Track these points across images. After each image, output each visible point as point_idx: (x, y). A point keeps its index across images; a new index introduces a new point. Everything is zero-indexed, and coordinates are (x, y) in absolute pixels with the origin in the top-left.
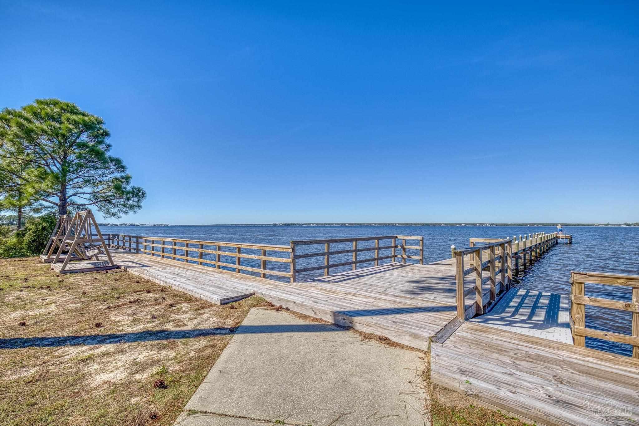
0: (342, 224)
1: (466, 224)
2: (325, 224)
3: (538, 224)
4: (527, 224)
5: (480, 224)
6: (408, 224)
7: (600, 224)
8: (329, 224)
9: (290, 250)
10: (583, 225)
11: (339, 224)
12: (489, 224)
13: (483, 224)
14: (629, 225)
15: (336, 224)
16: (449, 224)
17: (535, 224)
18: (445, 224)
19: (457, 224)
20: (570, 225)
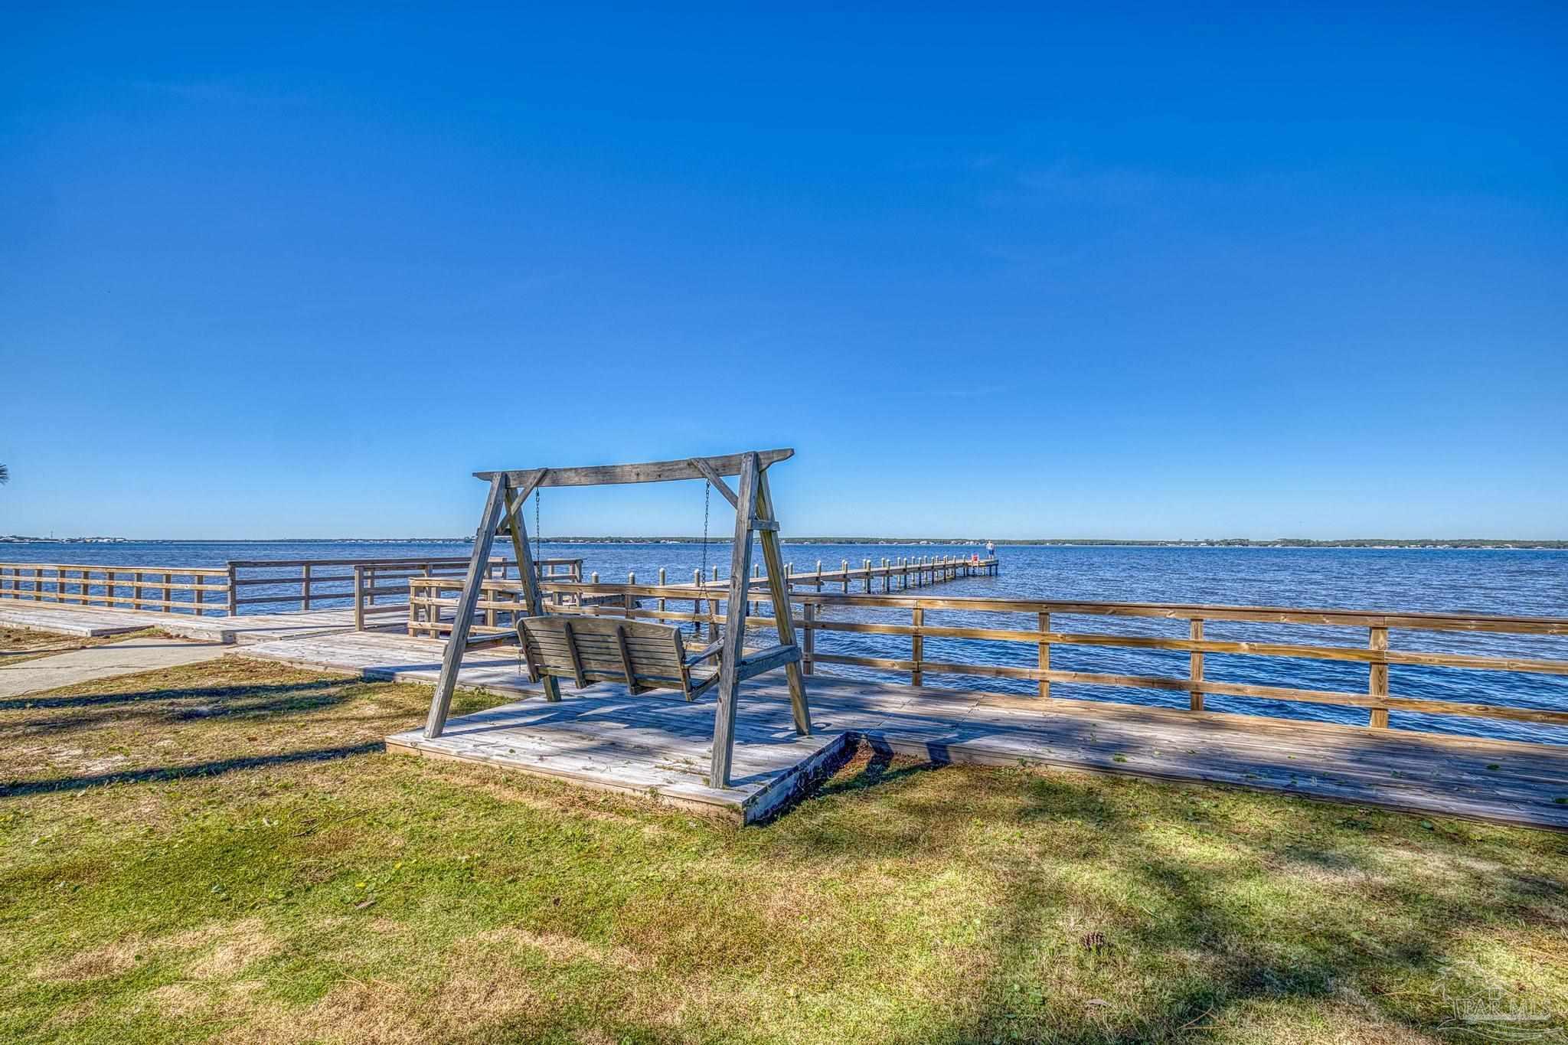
0: (651, 540)
1: (928, 541)
2: (606, 539)
3: (1065, 542)
4: (1044, 542)
5: (957, 541)
6: (806, 540)
7: (1169, 542)
8: (618, 540)
9: (227, 574)
10: (1141, 543)
11: (643, 540)
12: (974, 541)
13: (964, 541)
14: (1212, 544)
15: (636, 540)
16: (895, 540)
17: (1059, 541)
18: (888, 541)
19: (911, 541)
20: (1118, 543)
